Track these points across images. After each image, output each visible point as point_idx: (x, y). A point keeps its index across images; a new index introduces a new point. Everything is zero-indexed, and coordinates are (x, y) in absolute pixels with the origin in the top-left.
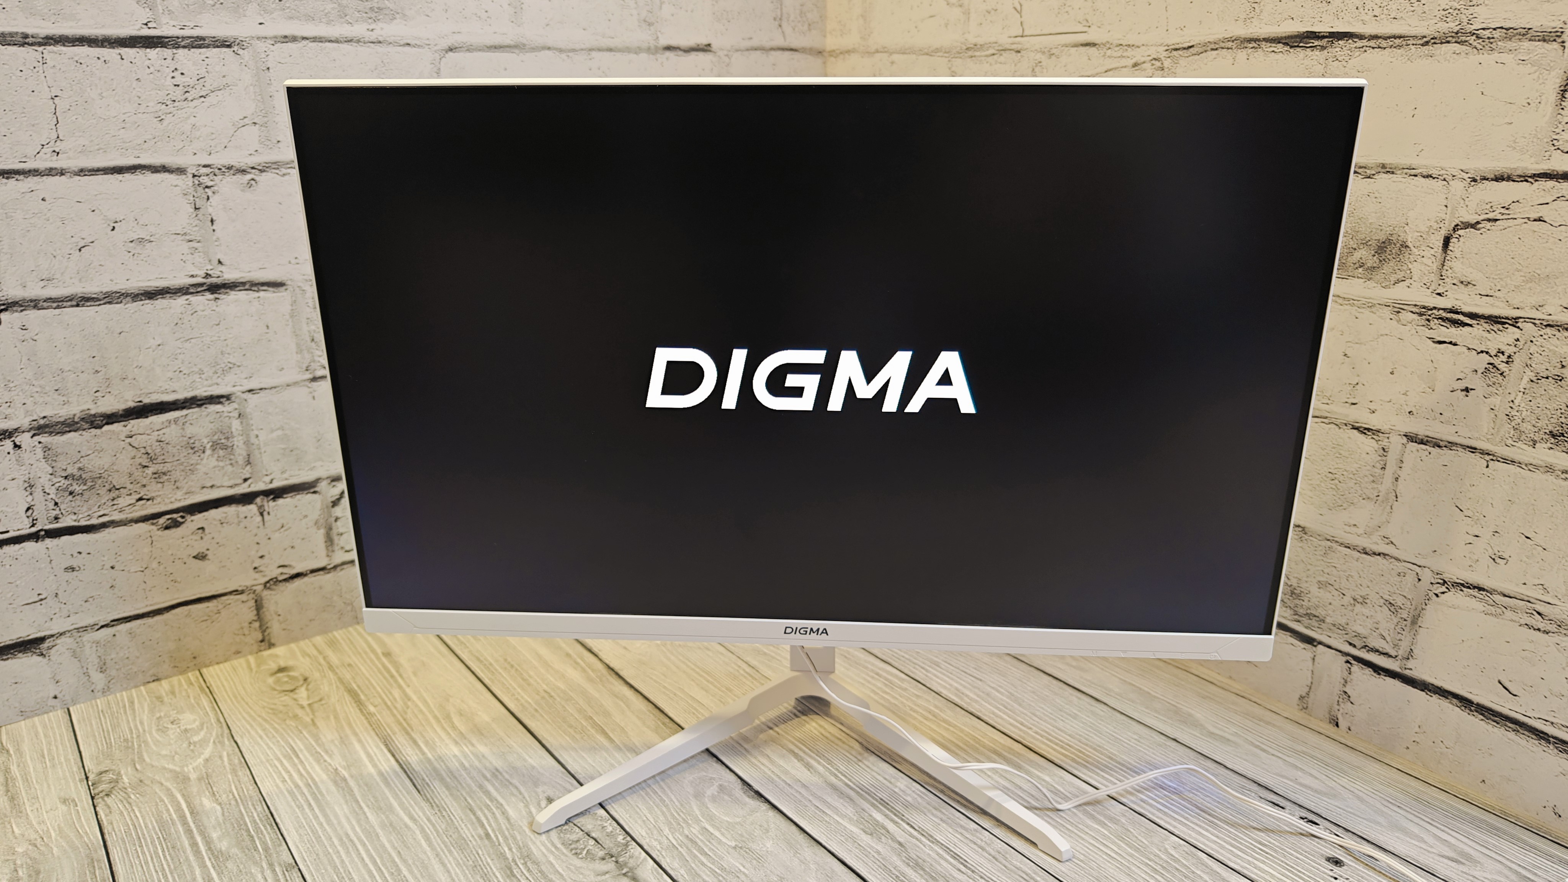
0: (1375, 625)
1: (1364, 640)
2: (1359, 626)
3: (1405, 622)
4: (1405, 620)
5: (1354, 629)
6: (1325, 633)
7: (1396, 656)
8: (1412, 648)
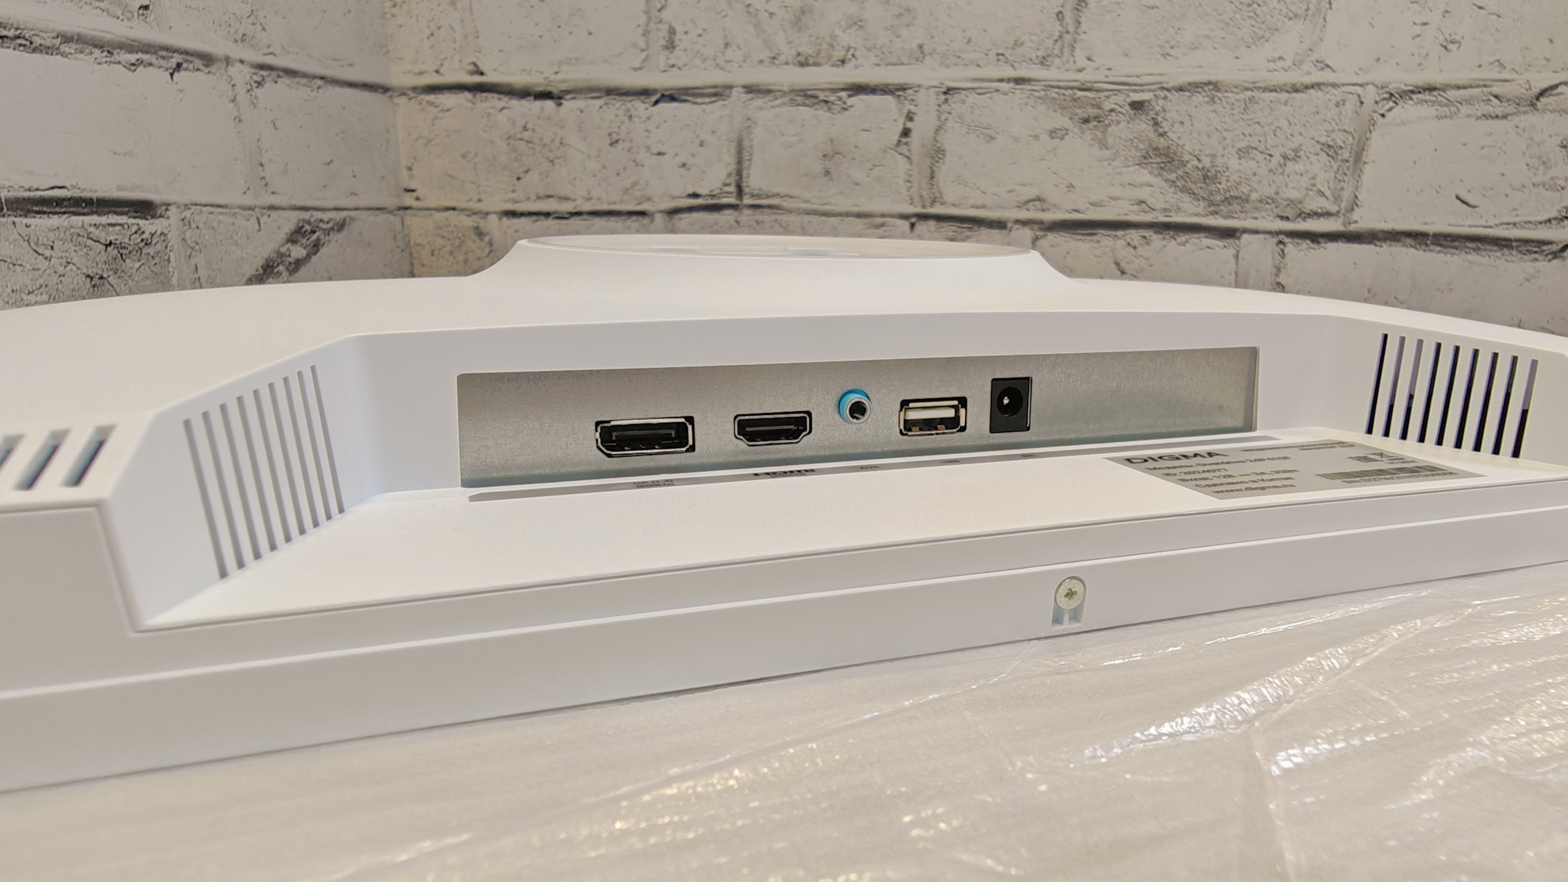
0: (1312, 181)
1: (1299, 206)
2: (1293, 191)
3: (1347, 164)
4: (1347, 161)
5: (1285, 196)
6: (1250, 215)
7: (1338, 212)
8: (1357, 193)
